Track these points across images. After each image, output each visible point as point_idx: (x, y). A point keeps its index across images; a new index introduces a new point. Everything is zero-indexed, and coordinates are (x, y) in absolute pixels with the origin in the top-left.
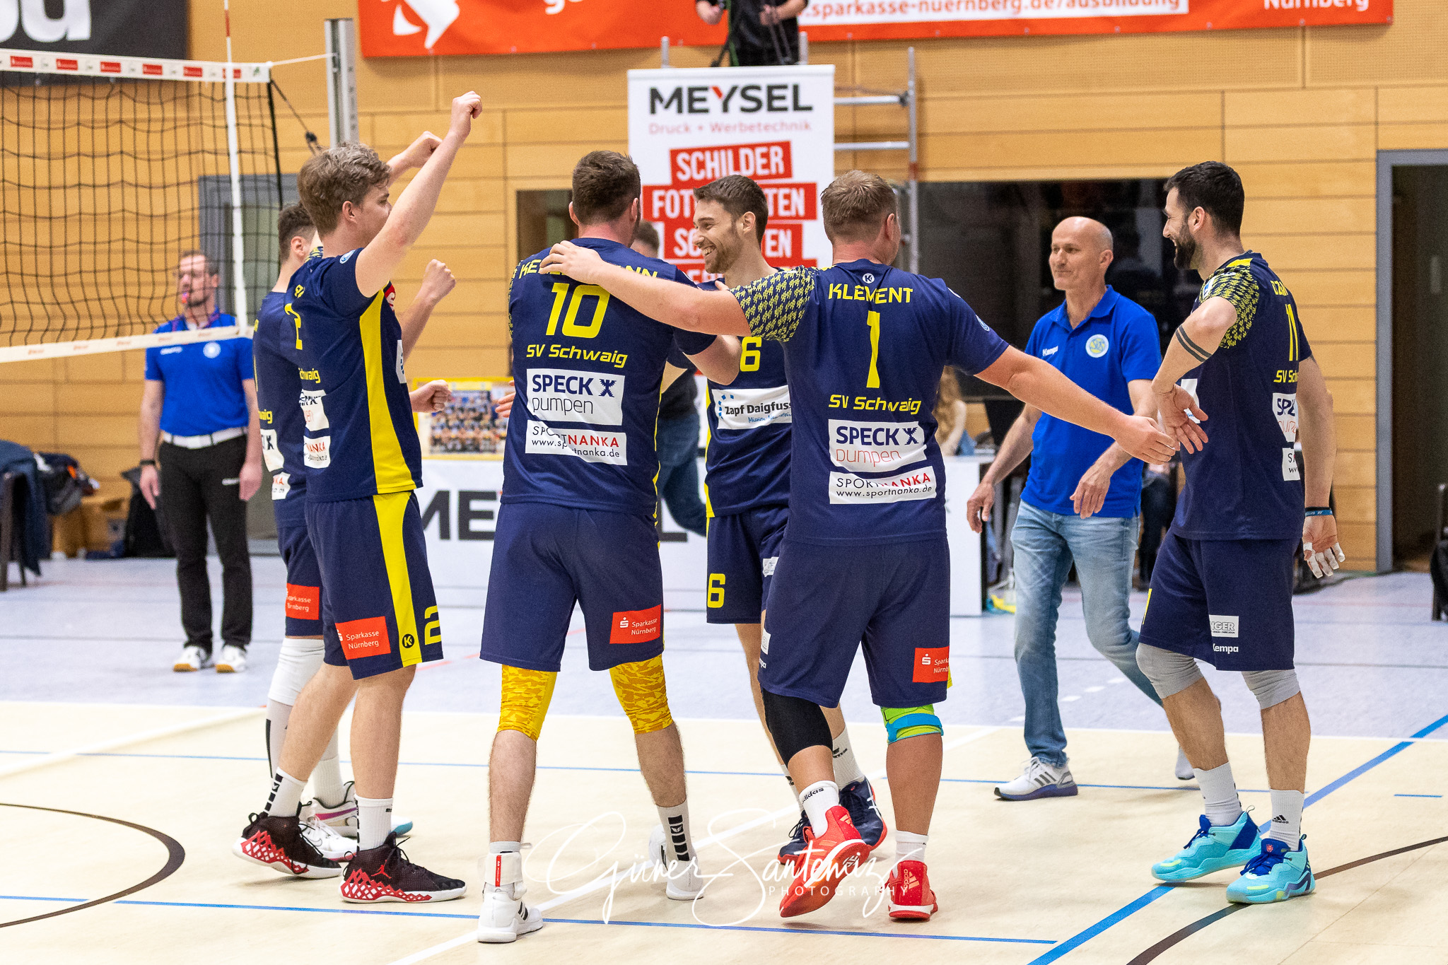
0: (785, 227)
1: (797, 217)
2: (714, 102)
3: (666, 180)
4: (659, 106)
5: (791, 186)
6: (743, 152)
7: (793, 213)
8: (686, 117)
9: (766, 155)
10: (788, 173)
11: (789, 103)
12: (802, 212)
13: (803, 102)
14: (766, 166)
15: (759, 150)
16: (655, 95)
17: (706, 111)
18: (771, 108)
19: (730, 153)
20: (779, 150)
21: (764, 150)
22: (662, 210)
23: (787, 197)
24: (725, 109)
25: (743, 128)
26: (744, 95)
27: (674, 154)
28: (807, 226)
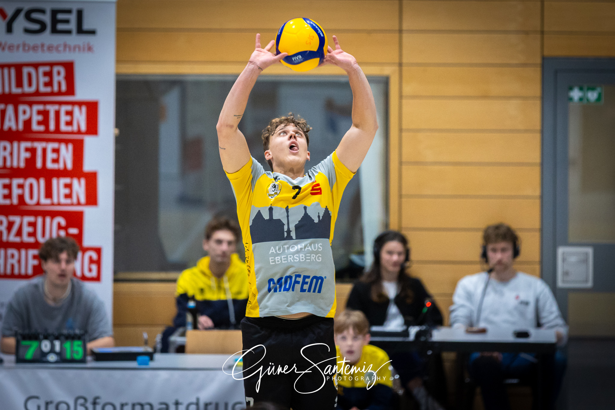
0: (66, 142)
1: (79, 132)
5: (73, 103)
6: (25, 70)
7: (75, 128)
9: (49, 74)
10: (71, 91)
11: (73, 26)
12: (83, 128)
13: (86, 26)
14: (49, 84)
15: (42, 70)
19: (13, 71)
20: (62, 70)
21: (47, 69)
23: (70, 113)
24: (9, 30)
25: (26, 47)
28: (89, 141)
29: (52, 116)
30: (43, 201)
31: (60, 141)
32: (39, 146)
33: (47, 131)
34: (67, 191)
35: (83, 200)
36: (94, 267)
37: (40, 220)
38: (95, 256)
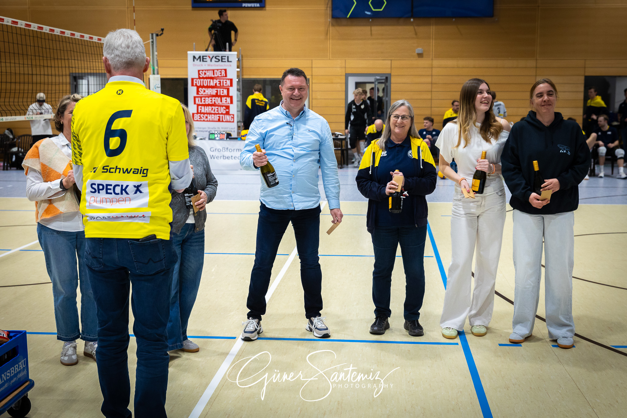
0: (225, 88)
1: (228, 86)
2: (208, 59)
3: (197, 77)
4: (195, 60)
5: (227, 79)
6: (215, 71)
7: (227, 85)
8: (202, 62)
9: (221, 72)
10: (226, 76)
11: (226, 60)
12: (229, 85)
13: (229, 60)
14: (221, 74)
15: (219, 71)
16: (194, 57)
17: (206, 61)
18: (222, 61)
19: (212, 71)
20: (224, 71)
22: (196, 84)
23: (226, 81)
24: (211, 61)
25: (215, 65)
26: (215, 58)
27: (199, 71)
28: (231, 88)
29: (222, 82)
30: (220, 103)
31: (224, 88)
32: (219, 90)
33: (221, 86)
34: (226, 101)
35: (230, 103)
36: (233, 119)
37: (219, 108)
38: (232, 116)
